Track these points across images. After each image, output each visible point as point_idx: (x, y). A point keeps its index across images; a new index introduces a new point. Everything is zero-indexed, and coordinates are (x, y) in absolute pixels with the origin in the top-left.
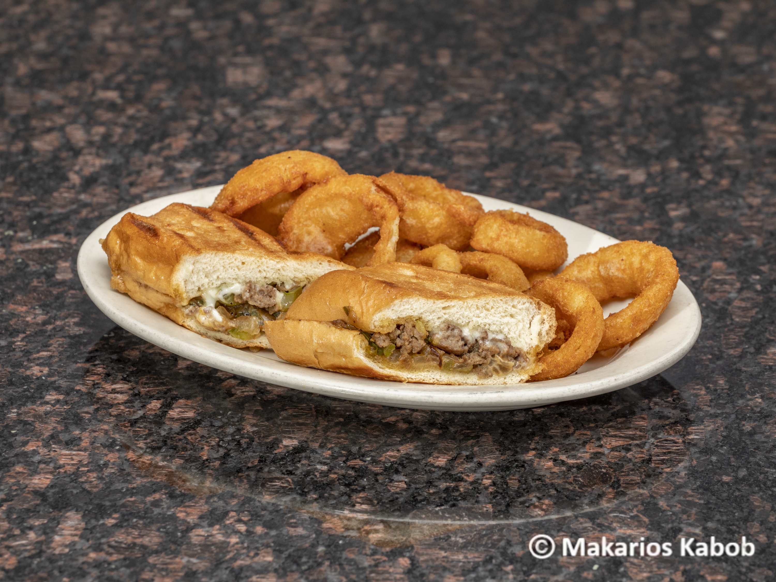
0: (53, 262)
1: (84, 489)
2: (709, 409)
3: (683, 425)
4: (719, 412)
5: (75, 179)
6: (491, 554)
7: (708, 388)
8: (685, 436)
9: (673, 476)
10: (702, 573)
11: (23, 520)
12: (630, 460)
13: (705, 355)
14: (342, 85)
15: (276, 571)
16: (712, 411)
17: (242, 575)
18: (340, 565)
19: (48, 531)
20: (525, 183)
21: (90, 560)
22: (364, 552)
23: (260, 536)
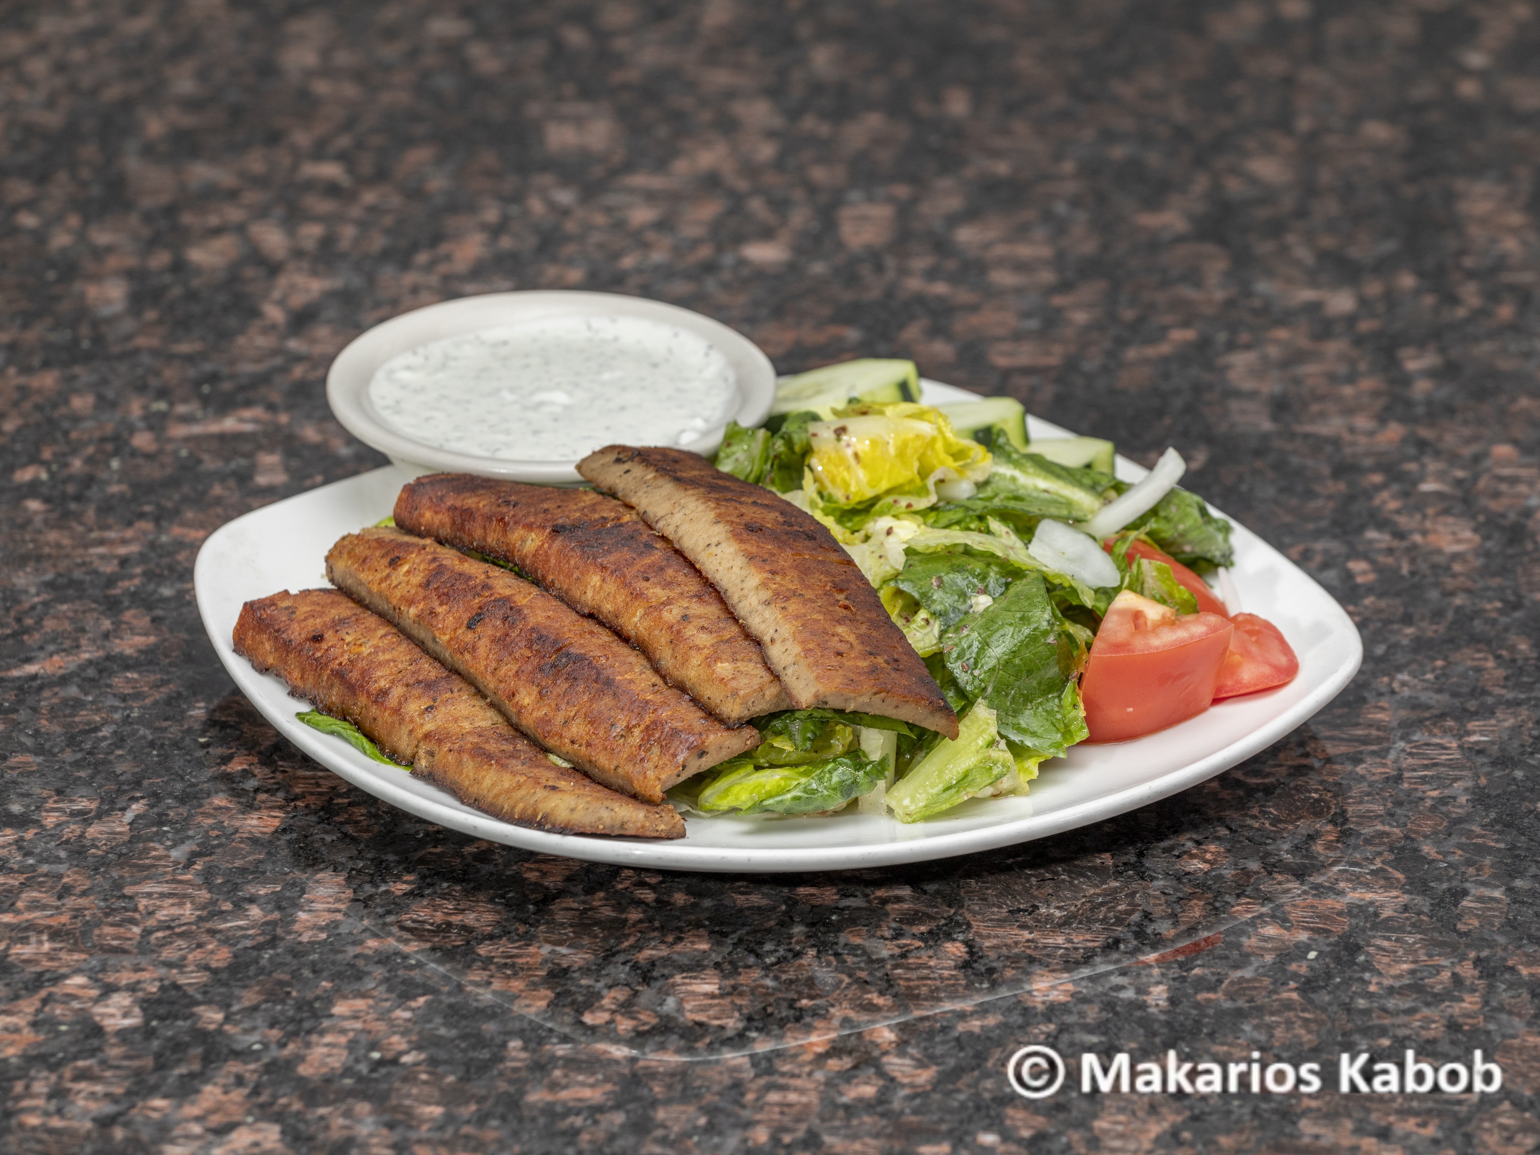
0: (249, 455)
1: (345, 835)
2: (1503, 692)
3: (1455, 719)
4: (1523, 696)
5: (274, 313)
6: (1116, 934)
7: (1498, 657)
8: (1460, 737)
9: (1446, 804)
10: (1510, 963)
11: (236, 887)
12: (1363, 778)
13: (1490, 600)
14: (766, 151)
15: (717, 965)
16: (1510, 695)
17: (655, 974)
18: (837, 955)
19: (284, 904)
20: (1129, 314)
21: (370, 952)
22: (879, 933)
23: (683, 909)
